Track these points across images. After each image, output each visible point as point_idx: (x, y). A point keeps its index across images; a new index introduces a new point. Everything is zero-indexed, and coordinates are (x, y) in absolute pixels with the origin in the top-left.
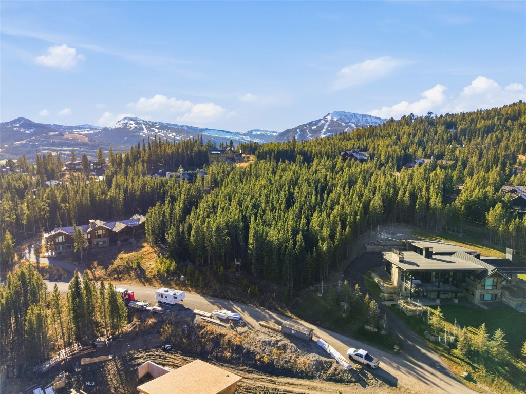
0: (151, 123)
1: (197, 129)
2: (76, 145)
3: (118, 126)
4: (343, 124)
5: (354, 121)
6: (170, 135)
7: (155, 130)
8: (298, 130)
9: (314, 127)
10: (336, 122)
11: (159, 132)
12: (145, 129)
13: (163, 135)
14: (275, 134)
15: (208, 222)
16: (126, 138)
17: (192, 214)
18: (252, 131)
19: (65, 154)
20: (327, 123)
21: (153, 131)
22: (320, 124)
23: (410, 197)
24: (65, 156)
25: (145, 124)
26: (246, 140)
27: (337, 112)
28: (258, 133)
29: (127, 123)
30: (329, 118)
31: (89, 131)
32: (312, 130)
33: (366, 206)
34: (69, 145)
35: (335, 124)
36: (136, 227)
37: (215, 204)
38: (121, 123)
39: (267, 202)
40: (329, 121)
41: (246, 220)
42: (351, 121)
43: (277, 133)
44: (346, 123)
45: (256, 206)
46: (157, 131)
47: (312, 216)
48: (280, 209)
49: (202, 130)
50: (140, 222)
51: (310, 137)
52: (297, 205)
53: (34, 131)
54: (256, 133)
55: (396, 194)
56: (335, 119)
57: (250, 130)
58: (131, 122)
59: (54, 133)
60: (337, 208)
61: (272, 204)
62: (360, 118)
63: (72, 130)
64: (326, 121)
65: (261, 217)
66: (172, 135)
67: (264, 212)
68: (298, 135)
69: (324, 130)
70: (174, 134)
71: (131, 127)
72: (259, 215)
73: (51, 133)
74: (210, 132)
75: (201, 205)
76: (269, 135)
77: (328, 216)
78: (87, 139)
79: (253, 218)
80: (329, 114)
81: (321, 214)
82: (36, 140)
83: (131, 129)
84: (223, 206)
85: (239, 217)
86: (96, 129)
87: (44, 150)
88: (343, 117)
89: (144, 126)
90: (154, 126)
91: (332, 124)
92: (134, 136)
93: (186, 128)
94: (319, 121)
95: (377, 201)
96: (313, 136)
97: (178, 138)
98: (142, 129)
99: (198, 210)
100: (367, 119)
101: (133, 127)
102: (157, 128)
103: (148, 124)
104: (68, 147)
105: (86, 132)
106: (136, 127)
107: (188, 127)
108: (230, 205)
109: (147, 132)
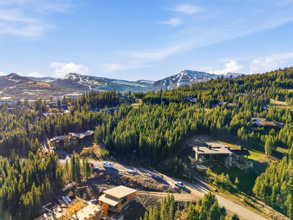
0: (84, 77)
1: (110, 80)
2: (43, 89)
3: (66, 78)
4: (190, 77)
5: (196, 75)
6: (95, 83)
7: (87, 80)
8: (165, 81)
9: (174, 79)
10: (186, 76)
11: (89, 81)
12: (81, 79)
13: (91, 83)
14: (152, 83)
15: (123, 135)
16: (70, 85)
17: (115, 131)
18: (140, 81)
19: (37, 94)
20: (181, 77)
21: (85, 81)
22: (177, 77)
23: (208, 123)
24: (38, 95)
25: (81, 77)
26: (136, 86)
27: (186, 70)
28: (143, 82)
29: (71, 76)
30: (182, 74)
31: (50, 80)
32: (173, 80)
33: (189, 127)
35: (186, 77)
36: (89, 136)
37: (124, 126)
38: (68, 76)
39: (147, 125)
40: (182, 75)
41: (138, 133)
42: (194, 76)
43: (153, 82)
44: (191, 77)
45: (142, 127)
46: (88, 81)
47: (166, 131)
48: (152, 129)
49: (113, 80)
50: (91, 134)
51: (172, 84)
52: (160, 127)
53: (20, 81)
54: (142, 82)
55: (203, 122)
56: (185, 75)
57: (139, 80)
58: (73, 76)
59: (31, 82)
60: (177, 128)
61: (149, 126)
62: (199, 74)
63: (41, 80)
64: (181, 76)
65: (144, 132)
66: (96, 83)
67: (146, 130)
68: (165, 83)
69: (179, 81)
70: (97, 82)
71: (73, 79)
72: (143, 131)
73: (29, 82)
74: (117, 81)
75: (118, 126)
76: (149, 83)
77: (172, 131)
78: (49, 85)
79: (141, 133)
80: (182, 72)
81: (169, 131)
82: (21, 86)
83: (73, 80)
84: (128, 127)
85: (135, 132)
86: (54, 79)
87: (26, 91)
88: (189, 74)
89: (80, 78)
91: (183, 77)
92: (75, 84)
93: (103, 79)
94: (177, 75)
95: (194, 125)
96: (173, 84)
97: (99, 85)
98: (79, 80)
99: (117, 129)
100: (203, 75)
101: (74, 79)
102: (87, 79)
103: (82, 77)
104: (39, 90)
105: (49, 81)
106: (76, 79)
107: (104, 78)
108: (131, 126)
109: (82, 81)
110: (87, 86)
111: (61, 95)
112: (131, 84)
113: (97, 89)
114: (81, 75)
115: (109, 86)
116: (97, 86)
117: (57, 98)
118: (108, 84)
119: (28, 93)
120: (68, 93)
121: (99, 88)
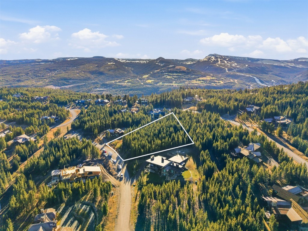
0: (224, 57)
1: (255, 60)
2: (180, 72)
3: (205, 60)
6: (233, 65)
7: (225, 61)
11: (227, 63)
12: (219, 61)
13: (229, 65)
16: (207, 67)
19: (174, 77)
21: (224, 62)
24: (174, 79)
25: (220, 58)
29: (210, 58)
31: (191, 62)
34: (176, 72)
38: (207, 58)
49: (258, 60)
53: (164, 65)
58: (213, 57)
59: (172, 66)
63: (183, 62)
66: (235, 65)
70: (236, 64)
71: (212, 60)
78: (186, 69)
82: (163, 70)
83: (211, 62)
86: (195, 61)
87: (166, 75)
89: (219, 59)
90: (225, 59)
92: (212, 66)
97: (238, 67)
98: (218, 61)
101: (213, 60)
103: (222, 58)
106: (214, 60)
107: (248, 58)
109: (220, 63)
110: (224, 69)
111: (194, 79)
112: (283, 65)
113: (234, 71)
114: (221, 56)
115: (249, 68)
116: (235, 68)
117: (188, 82)
118: (249, 65)
119: (167, 77)
120: (200, 77)
121: (237, 71)
